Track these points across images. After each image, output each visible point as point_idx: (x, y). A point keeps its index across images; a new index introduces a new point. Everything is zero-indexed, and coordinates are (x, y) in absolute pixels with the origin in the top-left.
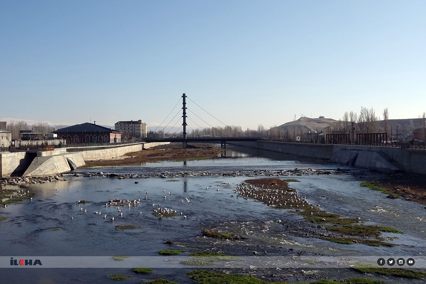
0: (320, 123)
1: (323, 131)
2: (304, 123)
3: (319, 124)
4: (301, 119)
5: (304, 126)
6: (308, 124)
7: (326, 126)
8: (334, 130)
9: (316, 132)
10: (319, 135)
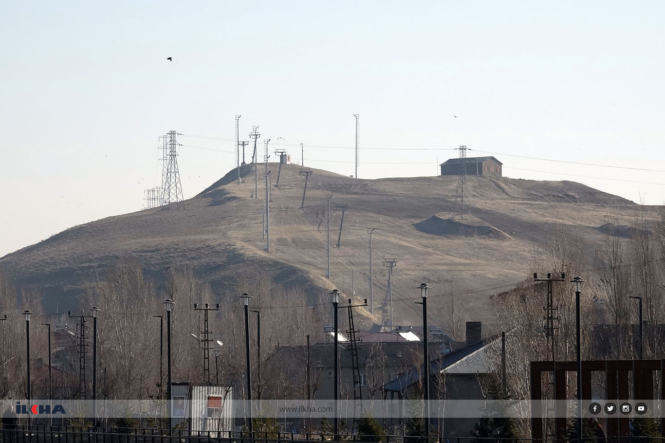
0: (450, 229)
1: (489, 321)
2: (276, 232)
3: (442, 242)
4: (233, 188)
5: (275, 264)
6: (316, 245)
7: (520, 273)
8: (610, 319)
9: (411, 337)
10: (450, 369)
